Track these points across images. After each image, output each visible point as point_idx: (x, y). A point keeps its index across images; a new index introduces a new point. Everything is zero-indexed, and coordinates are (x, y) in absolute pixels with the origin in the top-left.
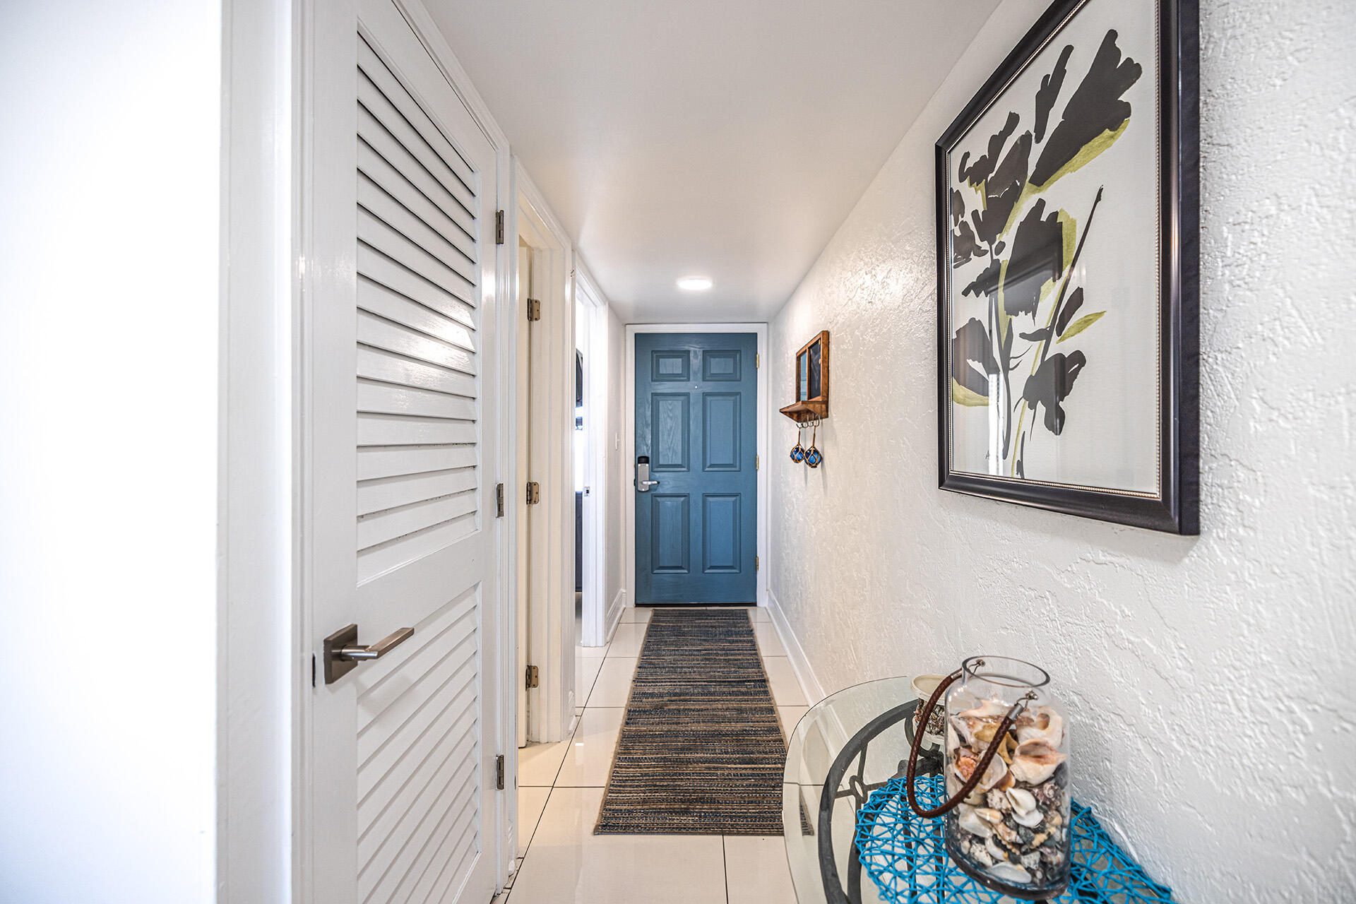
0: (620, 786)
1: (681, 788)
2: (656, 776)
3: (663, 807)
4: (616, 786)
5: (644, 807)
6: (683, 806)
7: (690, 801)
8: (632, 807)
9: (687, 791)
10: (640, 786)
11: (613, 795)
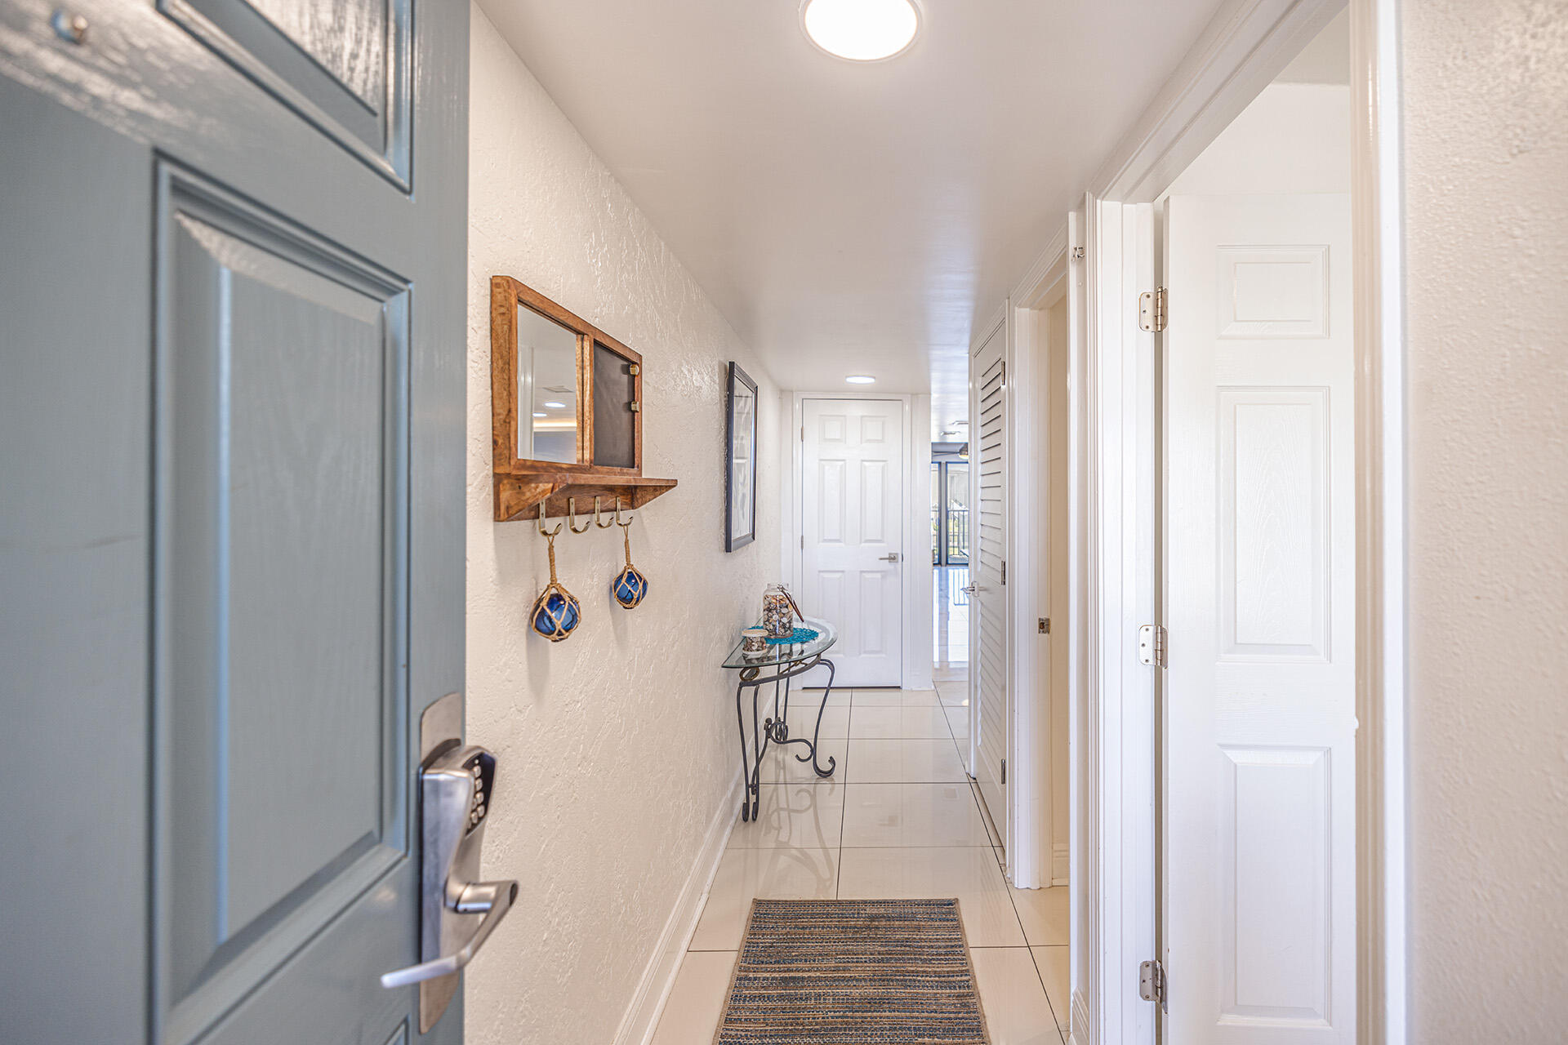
0: (952, 946)
1: (879, 944)
2: (911, 959)
3: (897, 923)
4: (956, 946)
5: (917, 923)
6: (877, 923)
7: (868, 928)
8: (929, 923)
9: (873, 939)
10: (929, 947)
11: (955, 936)
